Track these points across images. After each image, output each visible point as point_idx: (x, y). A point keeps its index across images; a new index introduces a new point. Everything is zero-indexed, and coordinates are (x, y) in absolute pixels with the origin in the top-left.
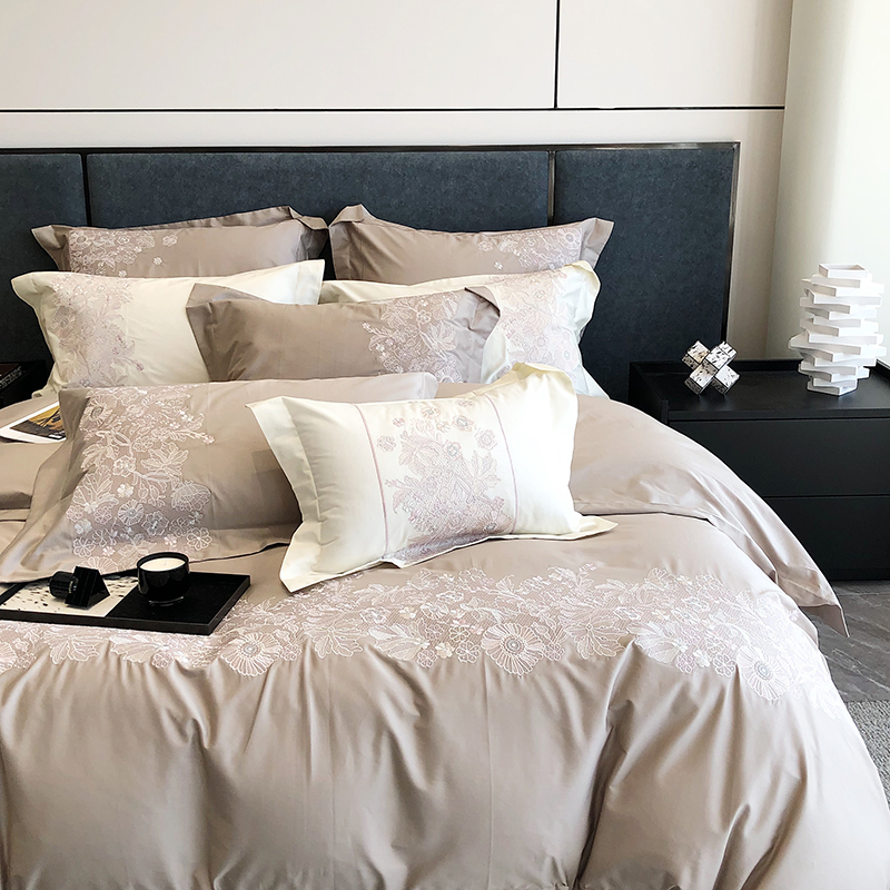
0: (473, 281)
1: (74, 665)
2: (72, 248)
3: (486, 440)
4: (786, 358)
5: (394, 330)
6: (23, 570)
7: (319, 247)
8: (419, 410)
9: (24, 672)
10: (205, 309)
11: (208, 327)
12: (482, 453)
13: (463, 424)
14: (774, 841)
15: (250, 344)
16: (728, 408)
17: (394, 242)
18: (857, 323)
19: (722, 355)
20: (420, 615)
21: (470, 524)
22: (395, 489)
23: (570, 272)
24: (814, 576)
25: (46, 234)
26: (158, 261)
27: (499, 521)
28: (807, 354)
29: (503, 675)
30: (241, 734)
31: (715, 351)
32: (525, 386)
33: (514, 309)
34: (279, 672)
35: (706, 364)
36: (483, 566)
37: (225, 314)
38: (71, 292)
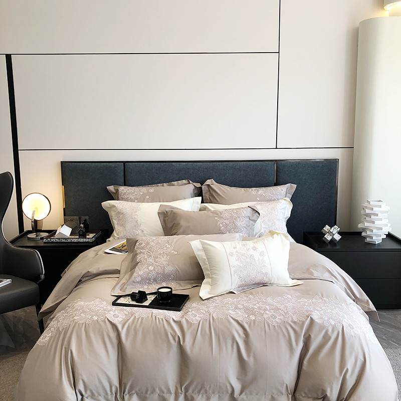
0: (251, 204)
1: (142, 318)
2: (120, 193)
3: (262, 254)
4: (358, 231)
5: (225, 220)
6: (121, 292)
7: (199, 193)
8: (240, 244)
9: (128, 320)
10: (164, 212)
11: (165, 218)
12: (261, 258)
13: (255, 249)
14: (356, 380)
15: (179, 224)
16: (338, 247)
17: (223, 191)
18: (381, 220)
19: (335, 230)
20: (244, 307)
21: (257, 281)
22: (234, 269)
23: (283, 201)
24: (368, 301)
25: (111, 188)
26: (147, 197)
27: (266, 280)
28: (364, 230)
29: (271, 325)
30: (192, 340)
31: (333, 228)
32: (273, 238)
33: (264, 213)
34: (203, 322)
35: (330, 233)
36: (262, 293)
37: (170, 214)
38: (121, 207)
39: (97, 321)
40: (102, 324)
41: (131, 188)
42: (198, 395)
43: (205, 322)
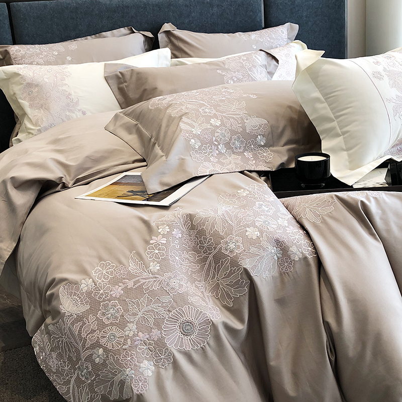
2: (13, 56)
10: (117, 77)
11: (121, 86)
26: (69, 58)
37: (131, 76)
38: (31, 74)
41: (33, 46)
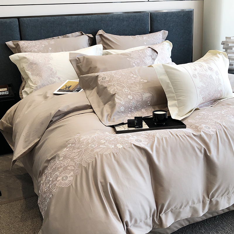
1: (166, 138)
2: (21, 47)
3: (217, 73)
5: (136, 59)
9: (154, 142)
10: (76, 60)
15: (96, 67)
30: (216, 150)
37: (83, 60)
38: (33, 58)
39: (124, 148)
40: (131, 150)
42: (222, 198)
43: (220, 131)
